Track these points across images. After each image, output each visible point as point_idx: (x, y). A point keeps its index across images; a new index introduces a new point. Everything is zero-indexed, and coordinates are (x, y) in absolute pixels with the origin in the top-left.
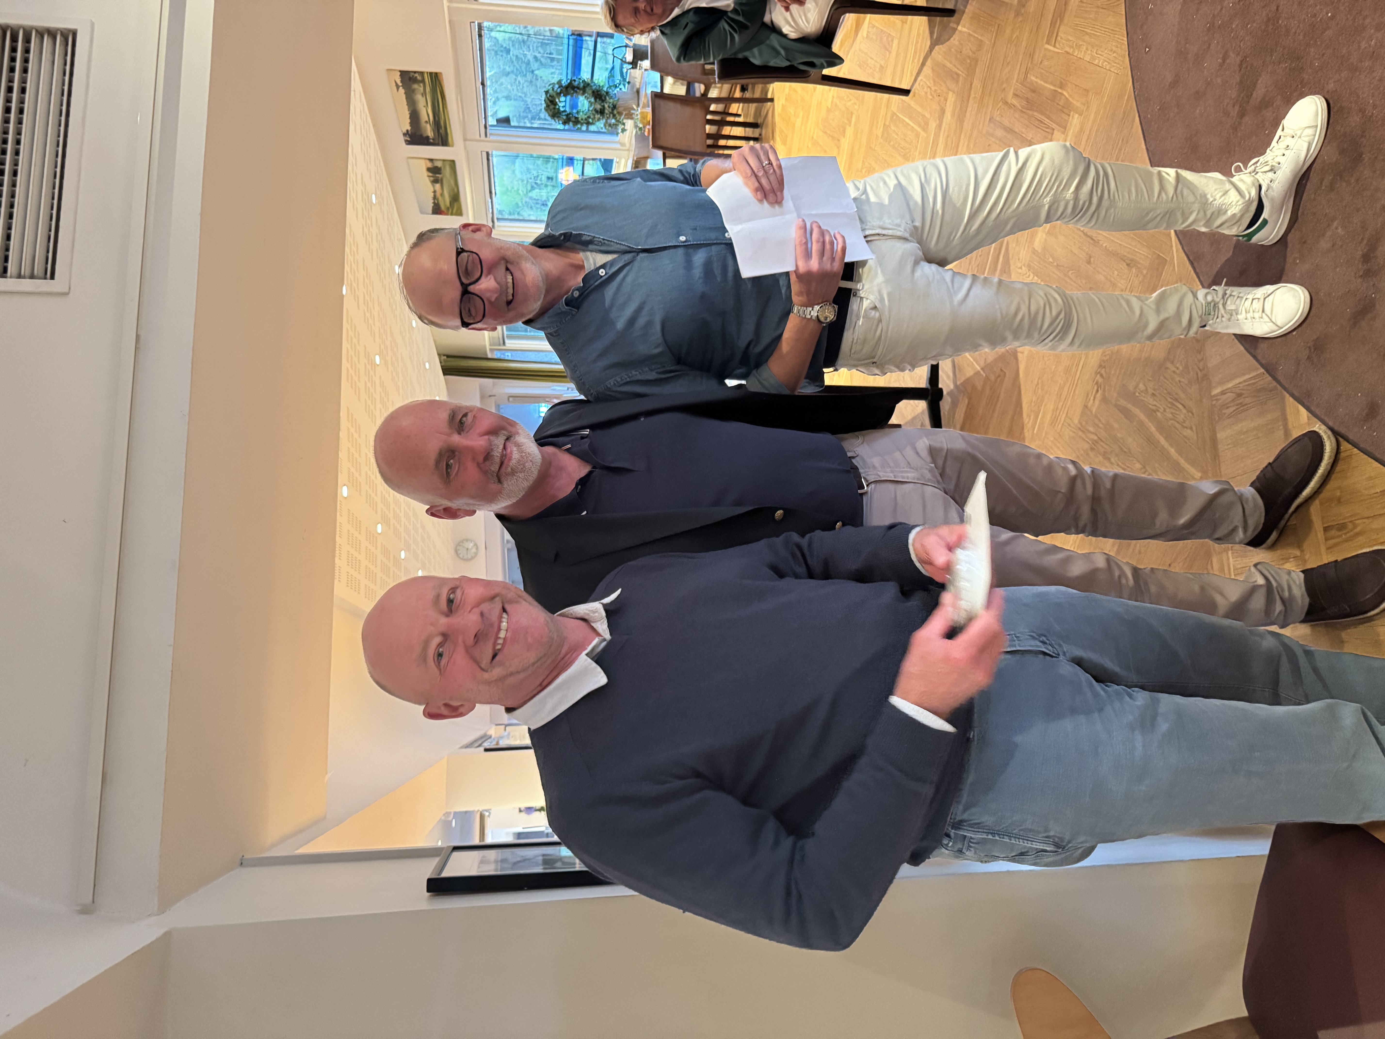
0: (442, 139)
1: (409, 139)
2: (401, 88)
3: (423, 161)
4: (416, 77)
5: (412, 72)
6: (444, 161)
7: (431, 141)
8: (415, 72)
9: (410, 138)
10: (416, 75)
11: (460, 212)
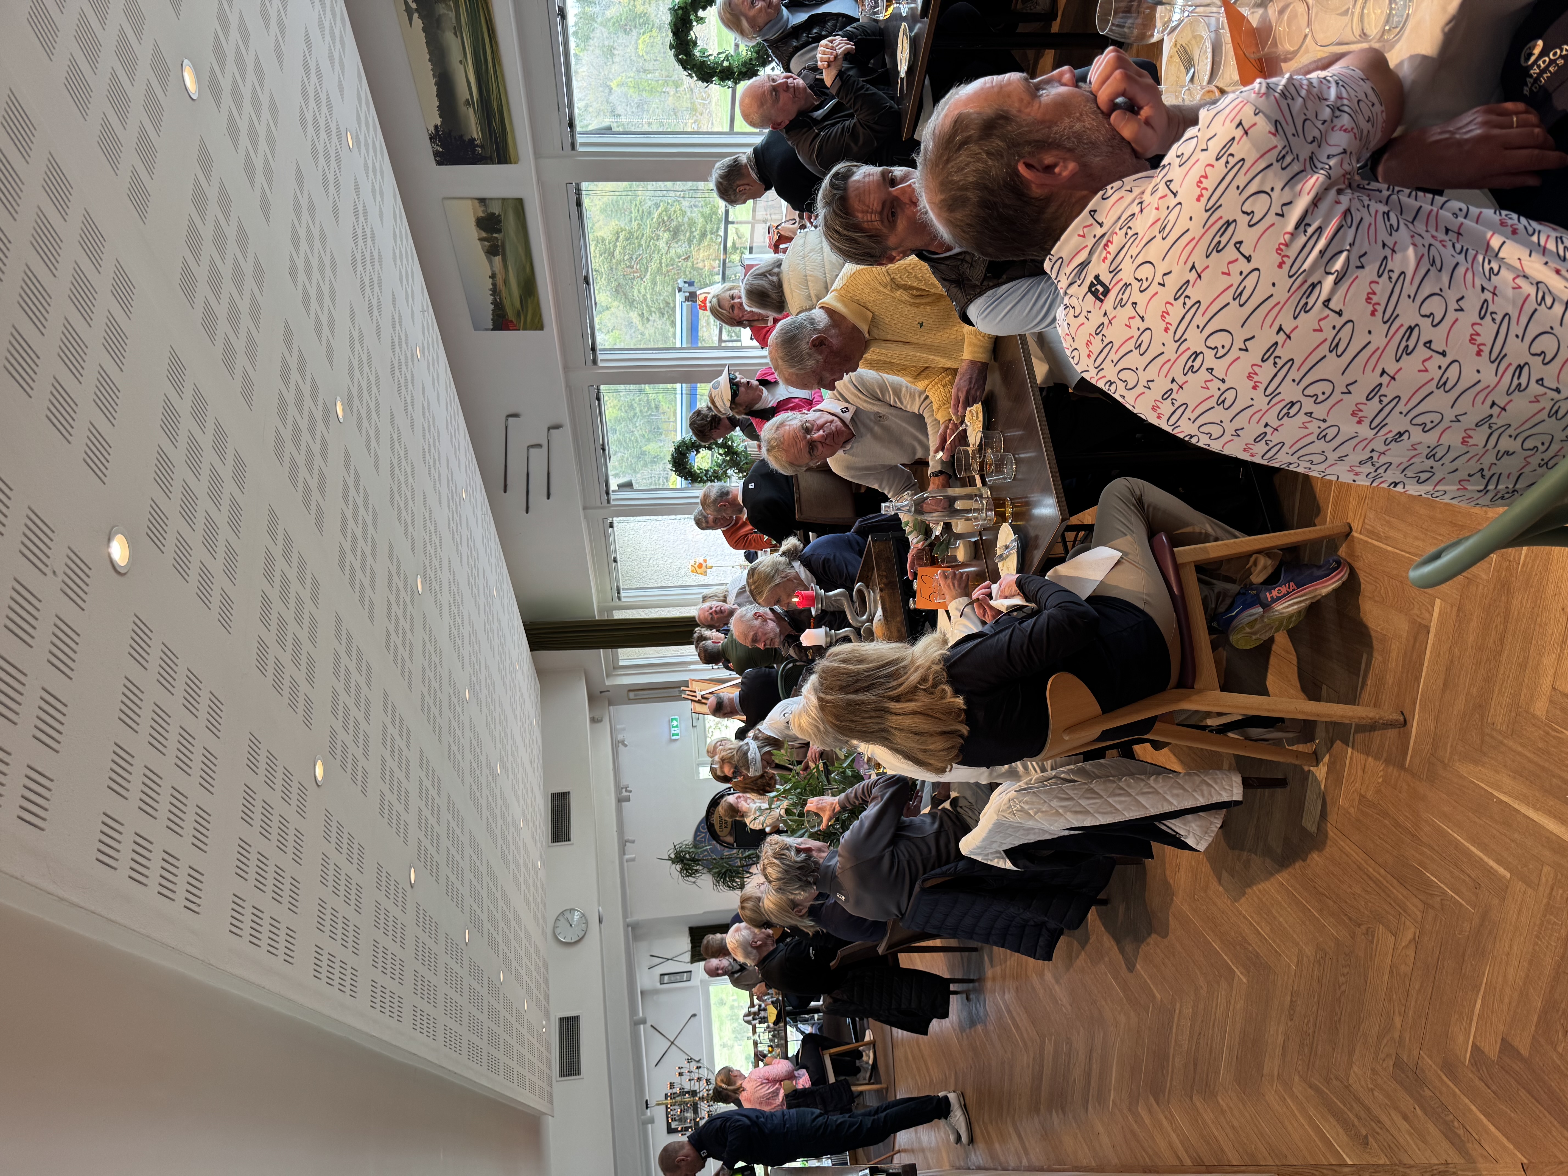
0: (499, 147)
1: (441, 150)
3: (468, 203)
6: (504, 199)
7: (480, 151)
9: (441, 144)
11: (538, 325)
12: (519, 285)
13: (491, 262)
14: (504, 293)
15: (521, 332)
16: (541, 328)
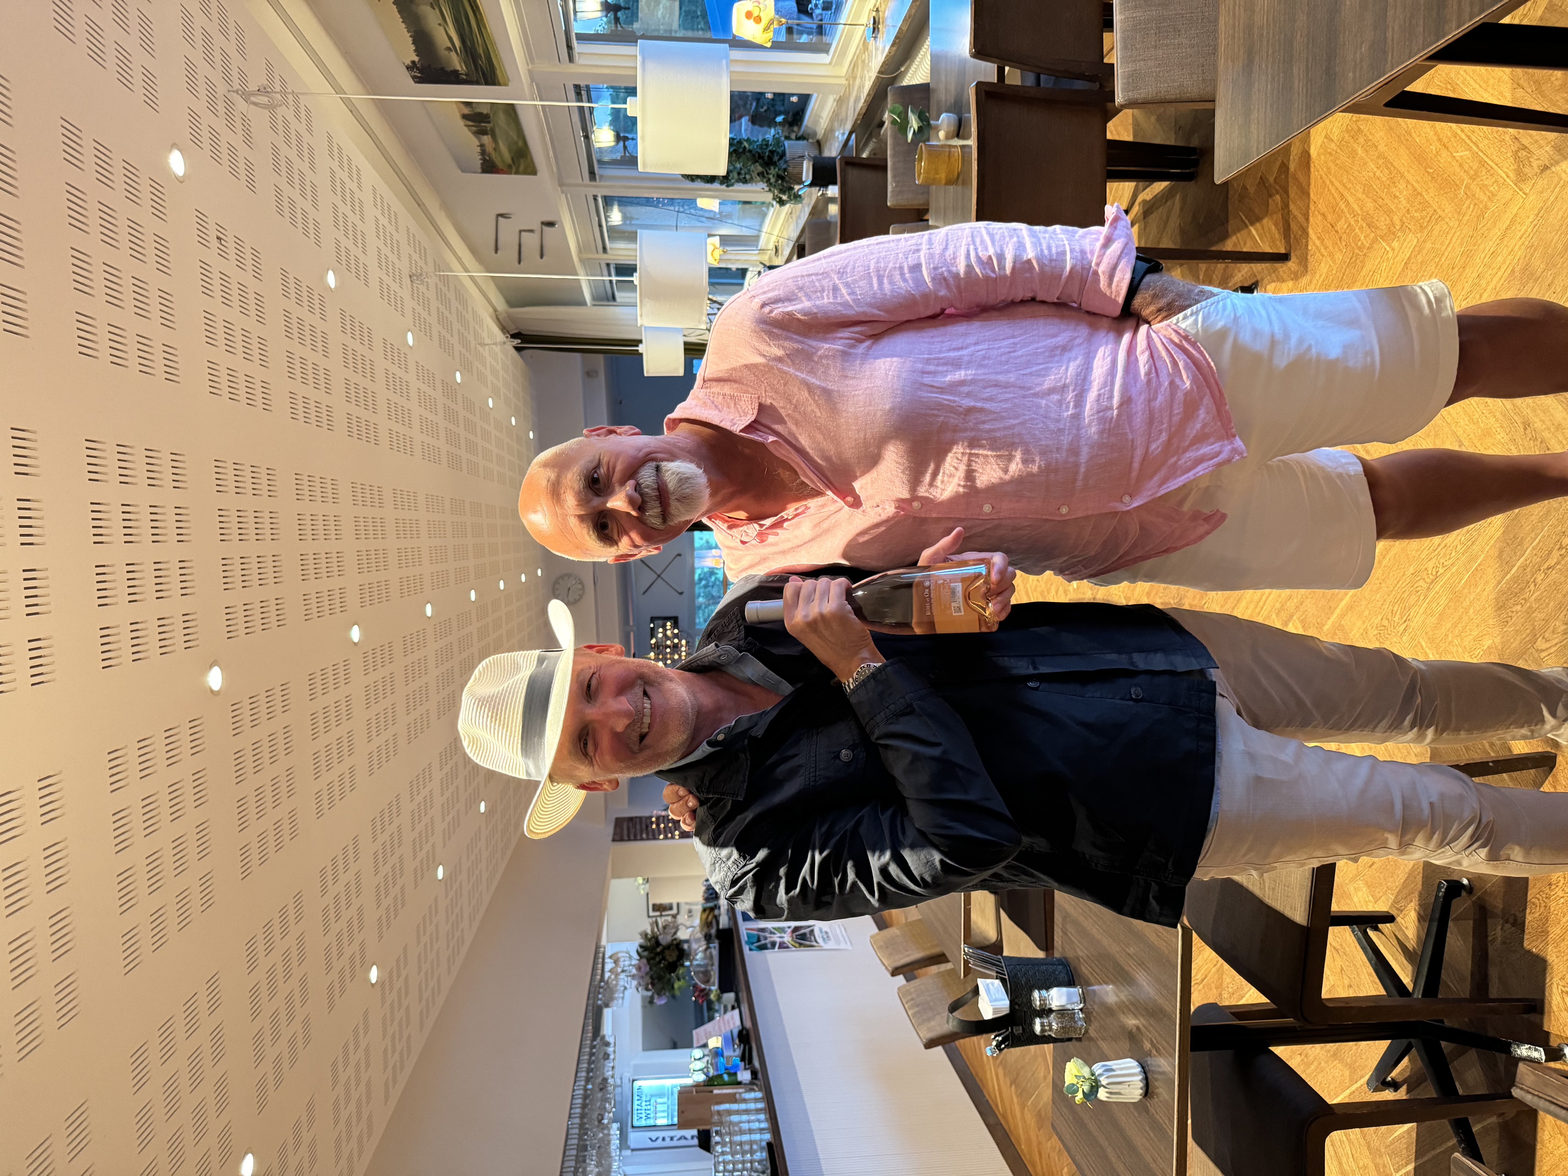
0: (485, 75)
1: (419, 75)
3: (453, 106)
6: (493, 105)
7: (465, 77)
9: (421, 72)
11: (531, 170)
12: (510, 151)
13: (479, 140)
14: (494, 155)
15: (513, 176)
16: (534, 172)
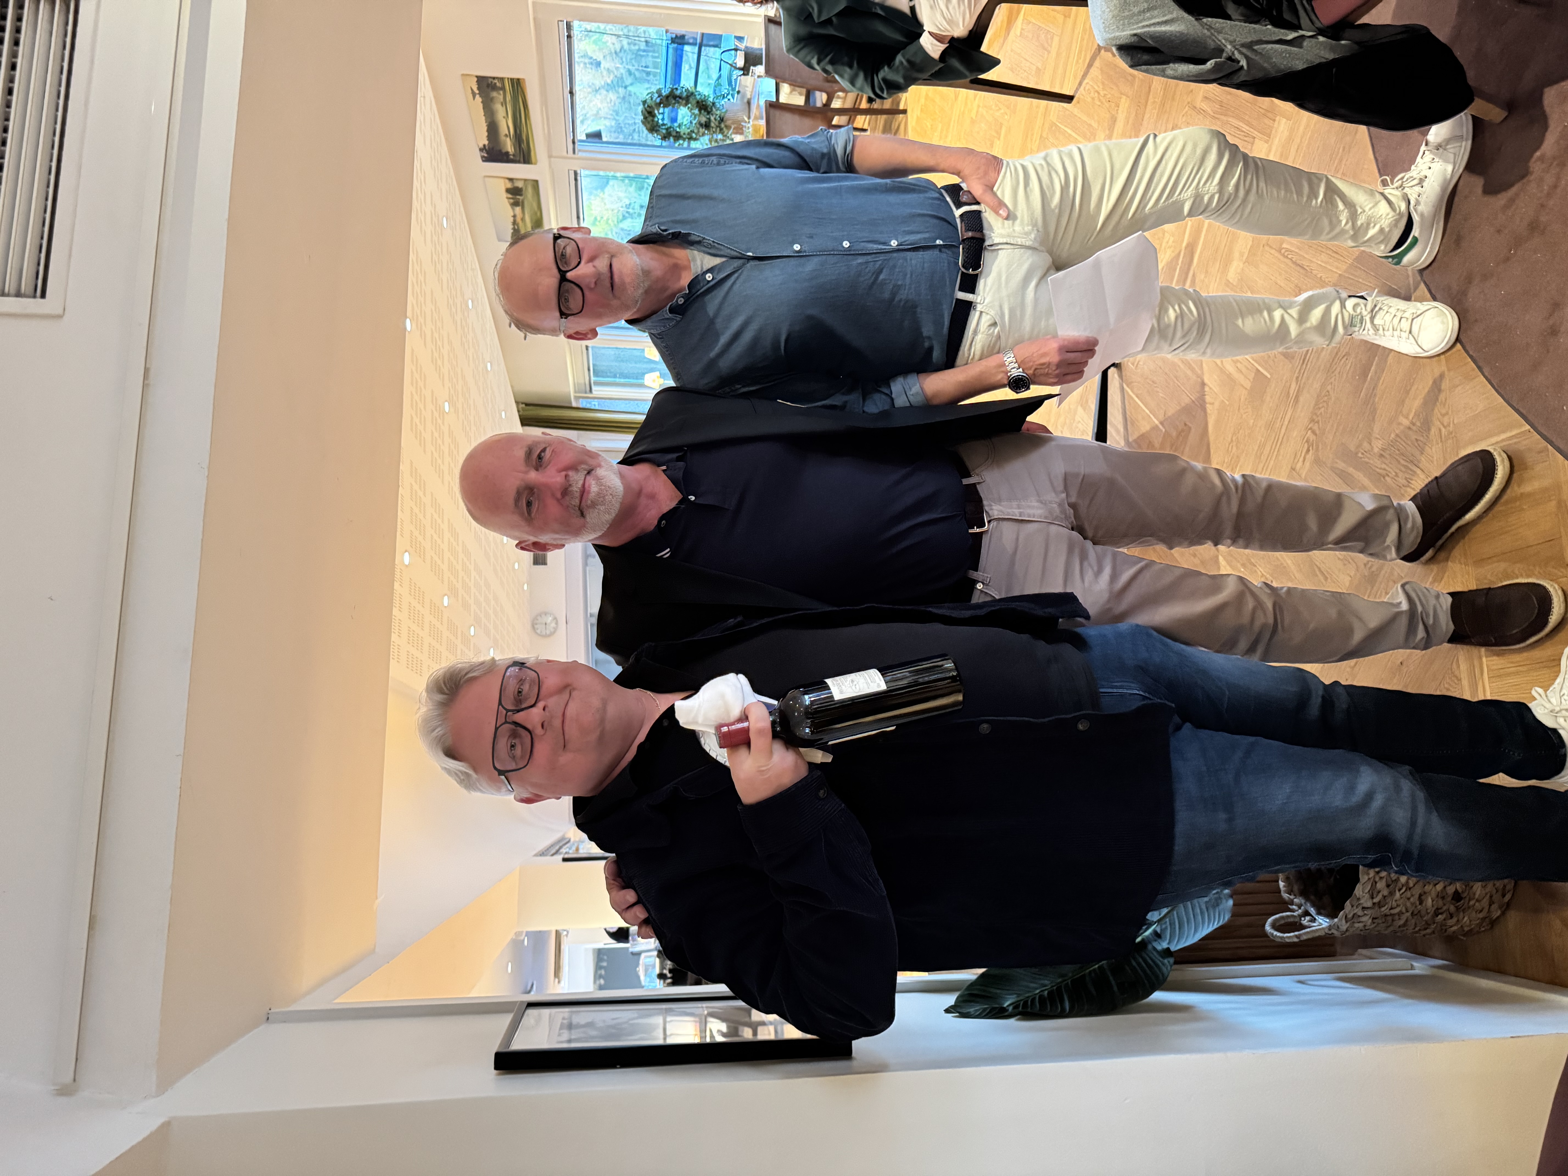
0: (524, 156)
1: (486, 155)
2: (477, 96)
3: (502, 181)
4: (495, 83)
5: (491, 77)
6: (525, 180)
7: (512, 157)
8: (494, 78)
9: (487, 153)
10: (496, 81)
12: (531, 221)
13: (513, 210)
14: (521, 225)
